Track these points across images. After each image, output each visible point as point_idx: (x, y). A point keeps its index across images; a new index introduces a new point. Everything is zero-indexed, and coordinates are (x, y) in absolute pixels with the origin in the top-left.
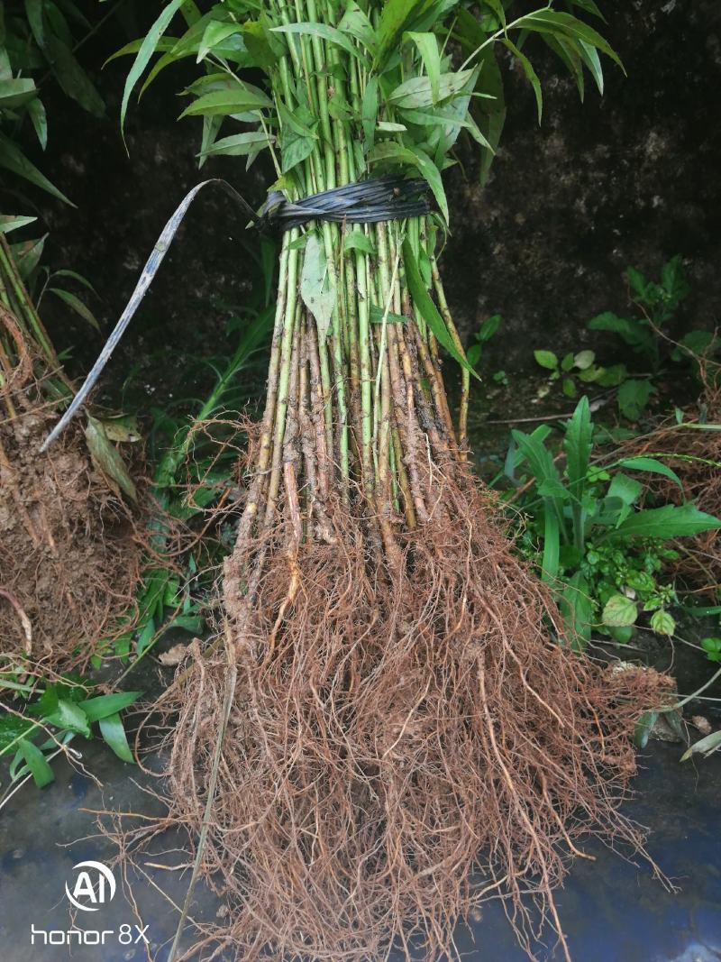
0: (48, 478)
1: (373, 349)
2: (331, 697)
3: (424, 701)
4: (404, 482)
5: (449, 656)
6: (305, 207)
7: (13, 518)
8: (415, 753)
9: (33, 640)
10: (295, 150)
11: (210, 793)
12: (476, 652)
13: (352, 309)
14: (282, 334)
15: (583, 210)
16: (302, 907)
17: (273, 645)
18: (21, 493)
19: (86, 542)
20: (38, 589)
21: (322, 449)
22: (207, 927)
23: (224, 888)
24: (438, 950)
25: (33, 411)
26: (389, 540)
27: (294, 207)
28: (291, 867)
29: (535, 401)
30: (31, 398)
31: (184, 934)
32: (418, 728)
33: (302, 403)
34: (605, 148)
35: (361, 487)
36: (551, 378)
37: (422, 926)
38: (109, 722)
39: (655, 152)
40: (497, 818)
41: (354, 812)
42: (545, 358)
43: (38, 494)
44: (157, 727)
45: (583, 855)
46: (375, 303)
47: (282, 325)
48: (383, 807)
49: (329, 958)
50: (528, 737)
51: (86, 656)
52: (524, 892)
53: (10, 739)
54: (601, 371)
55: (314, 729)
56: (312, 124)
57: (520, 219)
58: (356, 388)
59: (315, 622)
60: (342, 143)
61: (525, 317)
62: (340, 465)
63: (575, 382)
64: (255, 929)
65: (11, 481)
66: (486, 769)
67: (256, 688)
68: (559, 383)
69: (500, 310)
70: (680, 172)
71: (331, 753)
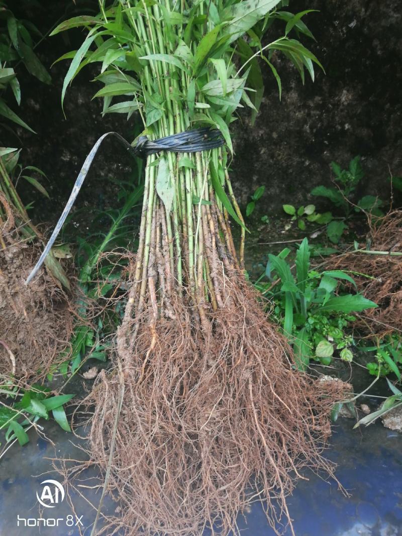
0: (23, 280)
1: (194, 217)
2: (173, 400)
3: (221, 400)
4: (211, 286)
5: (234, 377)
6: (159, 144)
7: (5, 301)
8: (216, 427)
9: (16, 366)
10: (153, 115)
11: (112, 449)
12: (248, 375)
13: (183, 197)
14: (147, 210)
15: (308, 131)
16: (159, 507)
17: (143, 372)
18: (9, 288)
19: (44, 312)
20: (18, 339)
21: (168, 270)
22: (110, 518)
23: (119, 497)
24: (228, 528)
25: (15, 244)
26: (203, 317)
27: (152, 144)
28: (153, 486)
29: (283, 232)
30: (14, 237)
31: (99, 522)
32: (218, 414)
33: (158, 246)
34: (320, 98)
35: (188, 290)
36: (292, 220)
37: (220, 515)
38: (57, 410)
39: (346, 100)
40: (259, 460)
41: (186, 457)
42: (289, 209)
43: (18, 288)
44: (83, 413)
45: (303, 478)
46: (195, 194)
47: (147, 205)
48: (200, 455)
49: (173, 533)
50: (276, 418)
51: (44, 374)
52: (272, 498)
53: (5, 420)
54: (319, 216)
55: (165, 415)
56: (162, 102)
57: (275, 135)
58: (186, 238)
59: (165, 360)
60: (177, 111)
61: (278, 187)
62: (177, 279)
63: (305, 221)
64: (135, 519)
65: (3, 282)
66: (254, 434)
67: (135, 395)
68: (296, 222)
69: (265, 183)
70: (359, 111)
71: (173, 428)
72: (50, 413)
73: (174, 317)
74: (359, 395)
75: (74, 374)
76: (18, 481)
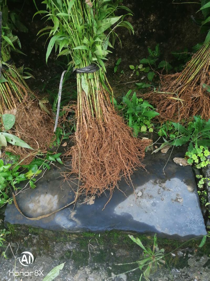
0: (35, 115)
1: (95, 94)
2: (95, 153)
3: (110, 151)
4: (103, 116)
5: (113, 144)
6: (80, 70)
7: (30, 123)
8: (109, 159)
9: (39, 145)
12: (117, 143)
13: (91, 88)
16: (95, 182)
17: (85, 146)
18: (30, 119)
19: (43, 125)
20: (37, 135)
21: (89, 112)
22: (81, 186)
24: (115, 185)
25: (30, 103)
26: (102, 127)
27: (78, 70)
28: (92, 177)
29: (130, 77)
30: (29, 100)
32: (109, 155)
33: (84, 105)
34: (141, 19)
35: (96, 119)
36: (133, 71)
37: (112, 182)
38: (58, 158)
39: (153, 19)
41: (101, 168)
42: (132, 67)
43: (33, 118)
44: (66, 158)
45: (136, 170)
46: (95, 87)
47: (79, 91)
48: (105, 167)
50: (127, 154)
51: (48, 146)
52: (127, 176)
54: (144, 68)
55: (93, 157)
56: (80, 58)
57: (124, 36)
58: (93, 101)
59: (91, 142)
60: (86, 59)
61: (127, 58)
62: (92, 116)
63: (139, 72)
64: (89, 185)
67: (84, 152)
68: (135, 72)
69: (121, 57)
70: (159, 23)
71: (96, 161)
72: (56, 159)
73: (92, 128)
74: (154, 143)
75: (59, 145)
76: (51, 180)
